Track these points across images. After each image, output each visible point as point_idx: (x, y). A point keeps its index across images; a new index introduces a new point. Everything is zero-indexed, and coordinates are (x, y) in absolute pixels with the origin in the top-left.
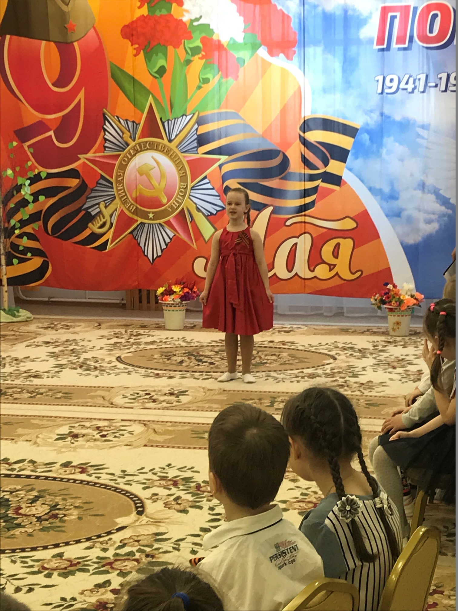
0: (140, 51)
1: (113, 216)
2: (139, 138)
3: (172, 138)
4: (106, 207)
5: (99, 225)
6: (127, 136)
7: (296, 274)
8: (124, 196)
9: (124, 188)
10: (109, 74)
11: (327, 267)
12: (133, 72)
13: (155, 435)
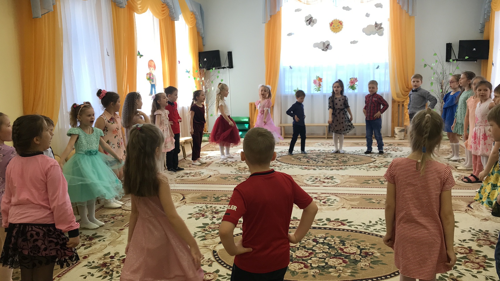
13: (349, 201)
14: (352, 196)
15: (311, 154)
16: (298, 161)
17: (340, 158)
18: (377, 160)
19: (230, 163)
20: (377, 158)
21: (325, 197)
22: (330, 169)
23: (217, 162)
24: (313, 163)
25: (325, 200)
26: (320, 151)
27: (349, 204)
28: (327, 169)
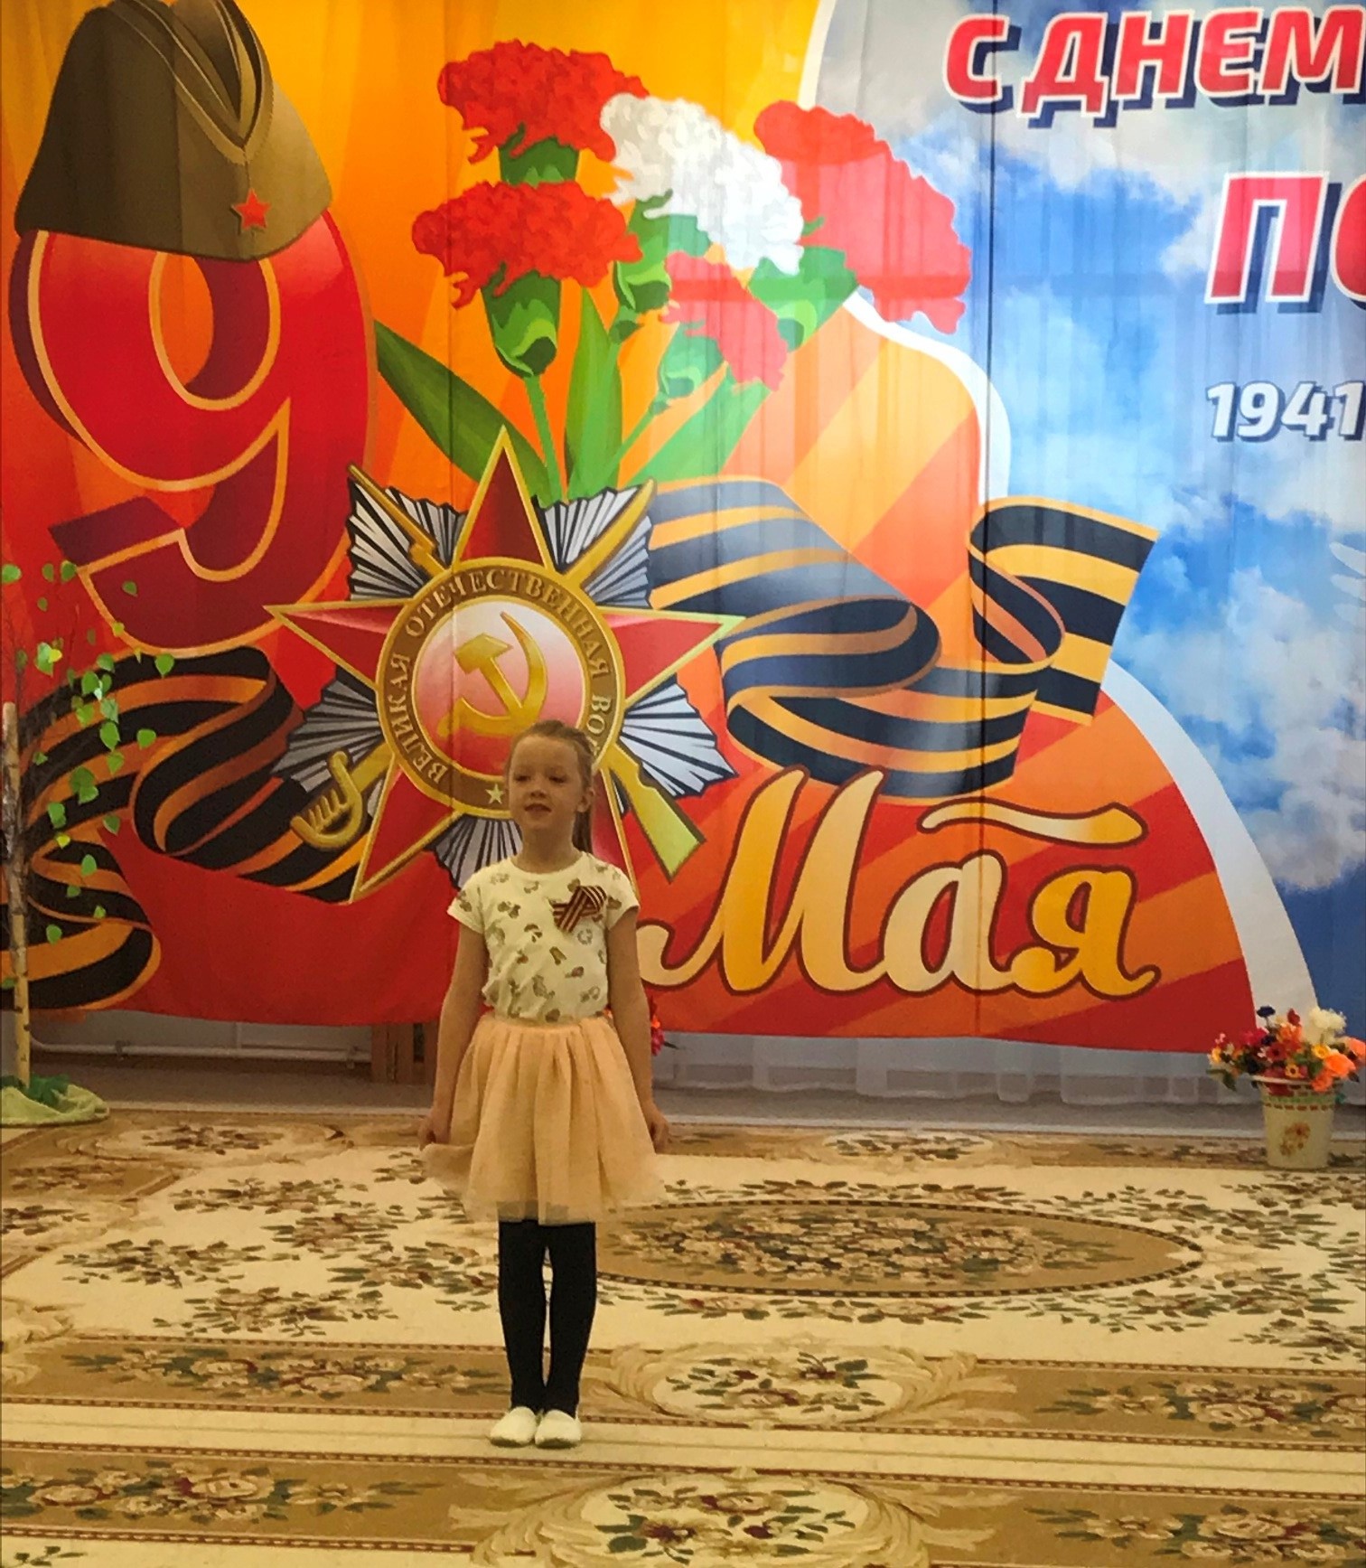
0: (473, 293)
1: (374, 794)
2: (464, 558)
3: (568, 561)
4: (350, 766)
5: (327, 822)
6: (423, 552)
7: (952, 977)
8: (409, 734)
9: (410, 708)
10: (372, 361)
11: (1050, 956)
12: (450, 356)
13: (925, 1525)
14: (964, 1492)
15: (767, 1210)
16: (657, 1254)
17: (961, 1244)
18: (1210, 1256)
19: (173, 1258)
20: (1220, 1243)
21: (771, 1500)
22: (864, 1311)
23: (74, 1250)
24: (761, 1273)
25: (768, 1515)
26: (842, 1190)
27: (923, 1544)
28: (840, 1311)
